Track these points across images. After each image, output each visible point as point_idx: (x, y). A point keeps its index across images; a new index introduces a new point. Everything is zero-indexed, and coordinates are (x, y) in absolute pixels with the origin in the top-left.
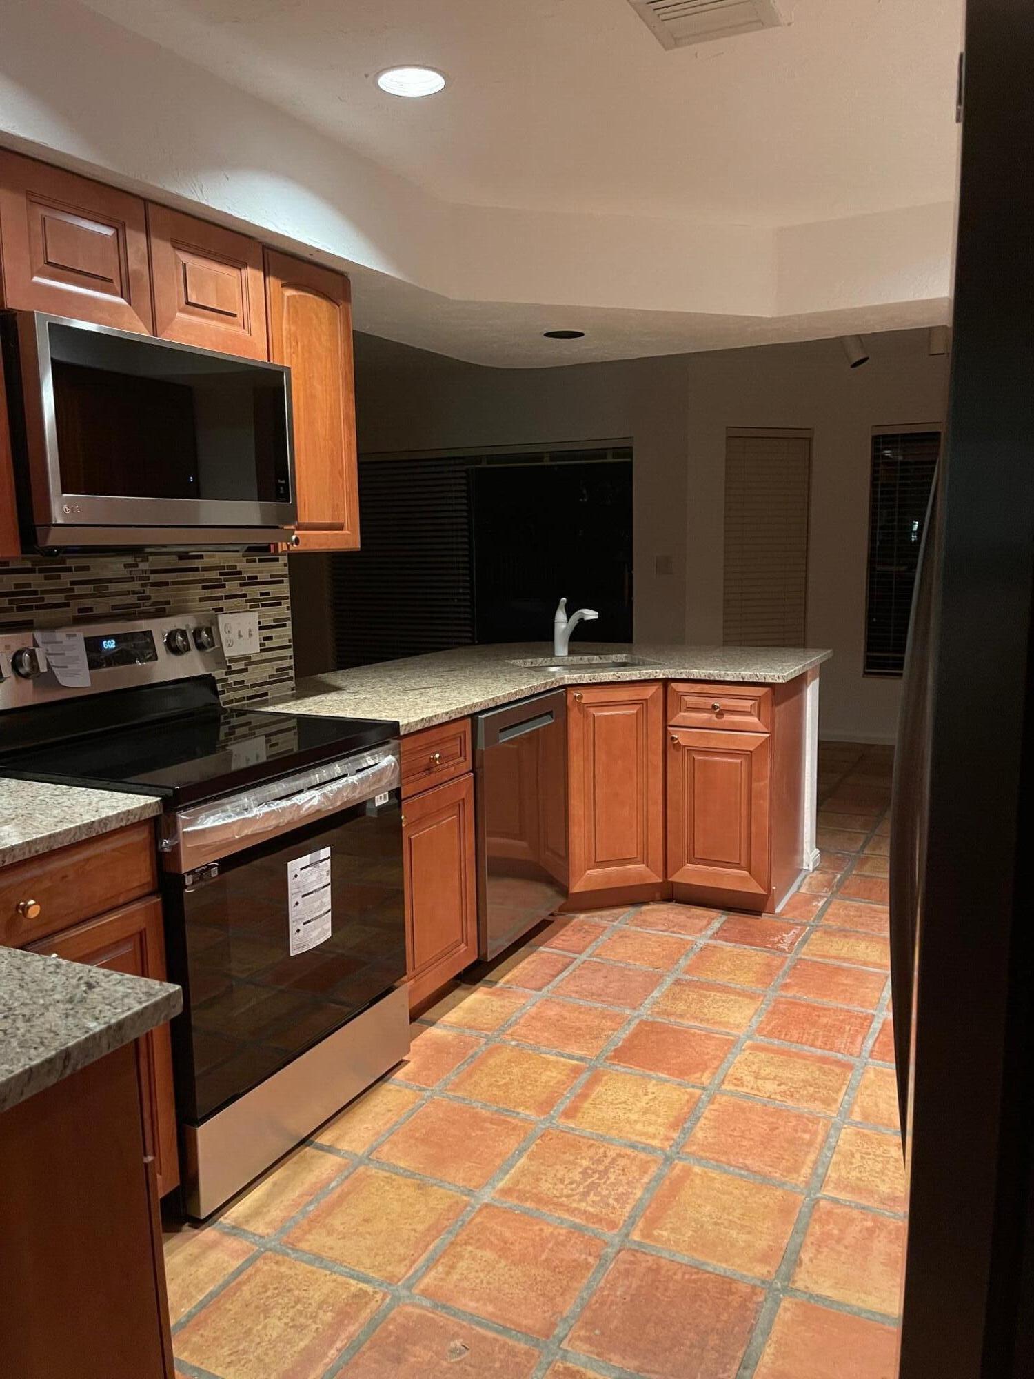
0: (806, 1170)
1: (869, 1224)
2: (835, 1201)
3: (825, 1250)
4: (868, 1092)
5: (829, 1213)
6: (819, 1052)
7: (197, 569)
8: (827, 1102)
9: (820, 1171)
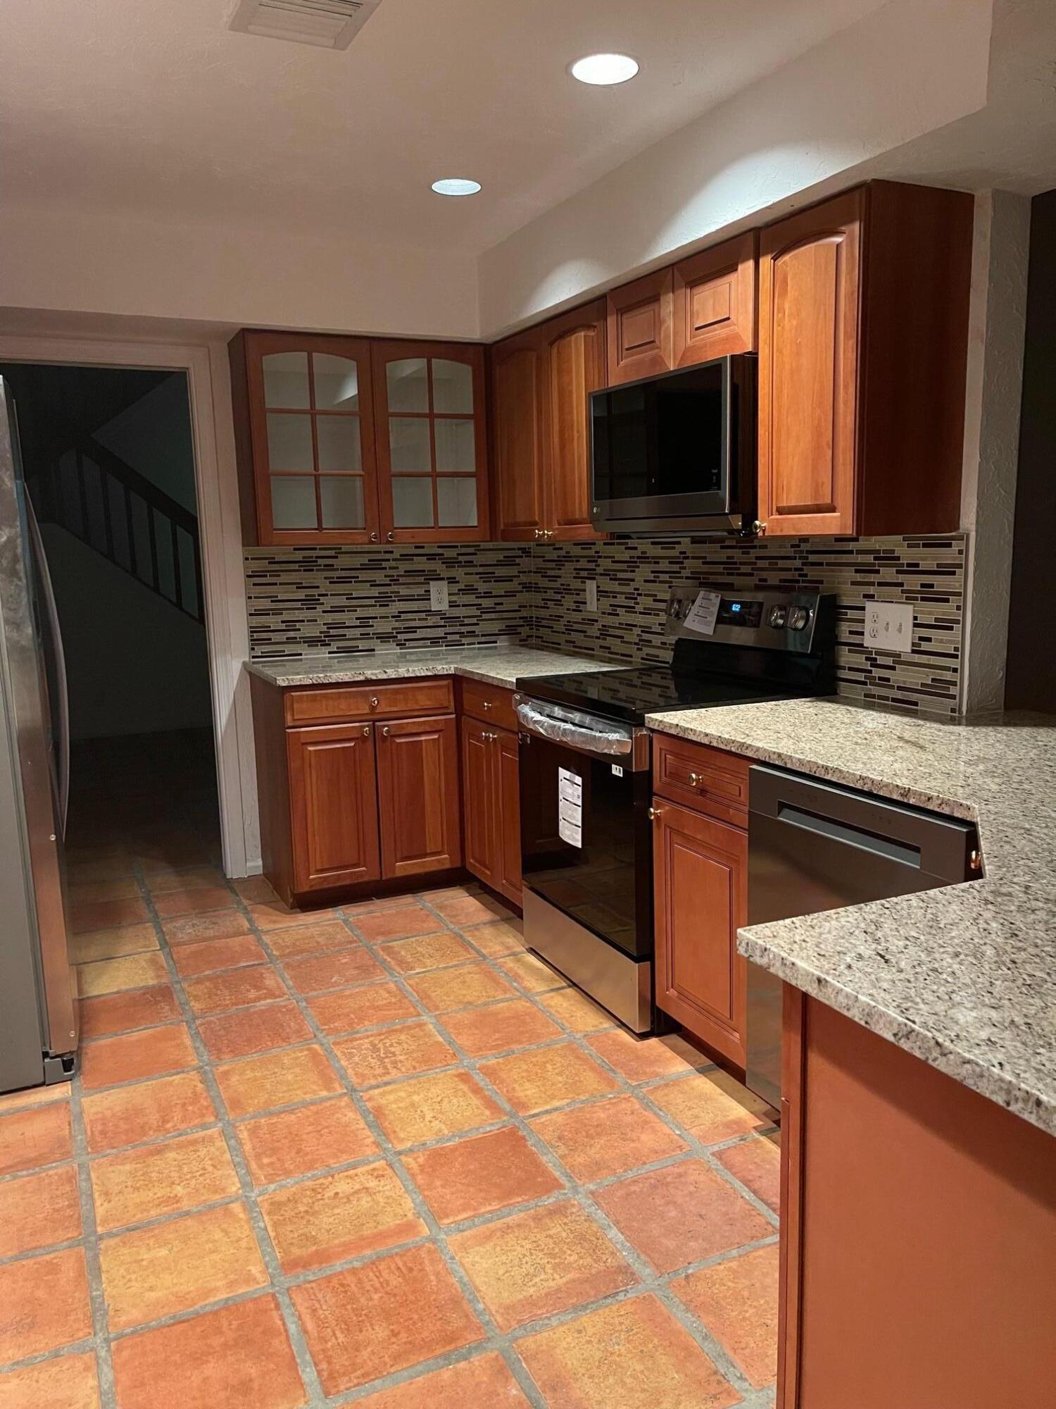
0: (244, 1135)
1: (169, 1126)
2: (205, 1126)
3: (190, 1095)
4: (243, 1244)
5: (203, 1115)
6: (338, 1266)
7: (851, 552)
8: (276, 1206)
9: (232, 1142)
